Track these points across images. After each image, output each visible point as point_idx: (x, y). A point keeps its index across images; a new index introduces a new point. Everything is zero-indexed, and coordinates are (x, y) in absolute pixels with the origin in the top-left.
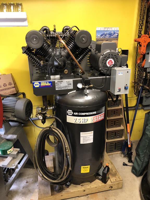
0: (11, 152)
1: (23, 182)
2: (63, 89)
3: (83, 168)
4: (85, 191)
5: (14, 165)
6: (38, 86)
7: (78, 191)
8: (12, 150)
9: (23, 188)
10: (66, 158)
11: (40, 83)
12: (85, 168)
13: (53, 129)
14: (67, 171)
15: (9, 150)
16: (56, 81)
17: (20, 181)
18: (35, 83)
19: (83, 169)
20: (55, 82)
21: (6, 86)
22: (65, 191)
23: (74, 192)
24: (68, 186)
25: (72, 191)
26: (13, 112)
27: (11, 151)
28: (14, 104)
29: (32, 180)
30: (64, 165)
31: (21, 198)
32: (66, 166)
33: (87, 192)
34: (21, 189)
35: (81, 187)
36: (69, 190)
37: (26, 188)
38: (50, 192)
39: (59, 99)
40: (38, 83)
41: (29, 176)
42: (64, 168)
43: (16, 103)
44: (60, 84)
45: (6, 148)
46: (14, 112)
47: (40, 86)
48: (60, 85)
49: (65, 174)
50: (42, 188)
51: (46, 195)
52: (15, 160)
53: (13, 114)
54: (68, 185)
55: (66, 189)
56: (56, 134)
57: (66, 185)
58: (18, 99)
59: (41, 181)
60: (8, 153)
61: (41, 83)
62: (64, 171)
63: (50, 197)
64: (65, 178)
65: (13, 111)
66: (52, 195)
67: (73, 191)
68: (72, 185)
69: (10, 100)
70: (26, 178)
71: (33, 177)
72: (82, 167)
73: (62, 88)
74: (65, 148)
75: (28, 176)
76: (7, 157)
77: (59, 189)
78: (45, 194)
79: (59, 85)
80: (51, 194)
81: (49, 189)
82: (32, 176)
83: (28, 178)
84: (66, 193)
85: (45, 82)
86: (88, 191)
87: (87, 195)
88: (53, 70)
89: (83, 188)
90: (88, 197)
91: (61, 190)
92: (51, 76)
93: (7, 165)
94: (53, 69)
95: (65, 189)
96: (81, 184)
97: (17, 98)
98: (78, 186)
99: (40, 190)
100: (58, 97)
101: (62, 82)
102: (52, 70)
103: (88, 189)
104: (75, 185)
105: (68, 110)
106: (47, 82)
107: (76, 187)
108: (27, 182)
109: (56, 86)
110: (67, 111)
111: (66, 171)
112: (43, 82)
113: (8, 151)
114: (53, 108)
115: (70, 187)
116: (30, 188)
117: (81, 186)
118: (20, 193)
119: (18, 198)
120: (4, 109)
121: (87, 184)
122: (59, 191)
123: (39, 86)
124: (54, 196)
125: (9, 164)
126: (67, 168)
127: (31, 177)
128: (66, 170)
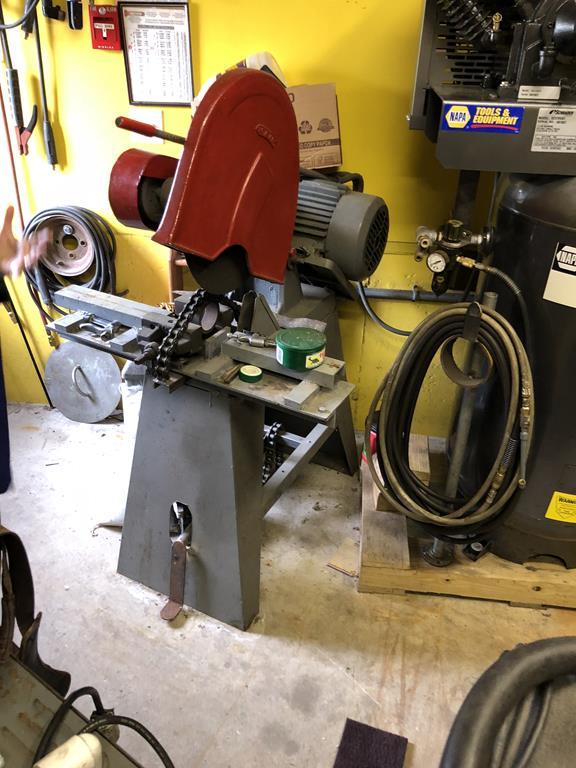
0: (316, 364)
1: (304, 504)
2: (563, 150)
3: (561, 500)
4: (538, 589)
5: (326, 411)
6: (460, 124)
7: (514, 581)
8: (321, 360)
9: (304, 522)
10: (511, 436)
11: (472, 110)
12: (569, 501)
13: (485, 317)
14: (500, 492)
15: (313, 357)
16: (543, 111)
17: (293, 498)
18: (453, 110)
19: (560, 504)
20: (536, 111)
21: (309, 132)
22: (464, 568)
23: (498, 581)
24: (474, 556)
25: (490, 576)
26: (321, 237)
27: (316, 361)
28: (330, 208)
29: (336, 507)
30: (496, 465)
31: (297, 549)
32: (503, 470)
33: (545, 596)
34: (297, 522)
35: (526, 571)
36: (477, 569)
37: (314, 524)
38: (408, 556)
39: (525, 201)
40: (465, 110)
41: (324, 492)
42: (491, 476)
43: (335, 206)
44: (555, 125)
45: (302, 346)
46: (325, 237)
47: (470, 122)
48: (556, 130)
49: (489, 501)
50: (378, 536)
51: (390, 561)
52: (325, 395)
53: (320, 246)
54: (477, 553)
55: (468, 565)
56: (490, 337)
57: (468, 550)
58: (343, 192)
59: (373, 513)
60: (309, 364)
61: (478, 109)
62: (491, 487)
63: (403, 573)
64: (482, 514)
65: (322, 234)
66: (412, 567)
67: (494, 576)
68: (491, 556)
69: (316, 189)
70: (314, 493)
71: (338, 498)
72: (557, 495)
73: (559, 147)
74: (521, 397)
75: (321, 490)
76: (301, 381)
77: (439, 556)
78: (388, 558)
79: (549, 128)
80: (408, 563)
81: (402, 547)
82: (333, 493)
83: (320, 495)
84: (466, 575)
85: (496, 107)
86: (553, 593)
87: (545, 607)
88: (545, 56)
89: (533, 579)
90: (547, 616)
91: (446, 560)
92: (522, 87)
93: (303, 403)
94: (546, 53)
95: (462, 561)
96: (528, 564)
97: (339, 188)
98: (512, 564)
99: (368, 539)
100: (521, 195)
101: (567, 118)
102: (542, 53)
103: (555, 585)
104: (501, 561)
105: (566, 248)
106: (503, 108)
107: (505, 566)
108: (317, 508)
109: (538, 134)
110: (560, 249)
111: (497, 491)
112: (487, 107)
113: (308, 357)
114: (484, 240)
115: (481, 561)
116: (329, 528)
117: (528, 568)
118: (294, 533)
119: (285, 549)
120: (297, 225)
121: (553, 571)
122: (438, 563)
123: (465, 122)
124: (419, 574)
125: (307, 402)
126: (505, 478)
127: (330, 497)
128: (496, 486)
